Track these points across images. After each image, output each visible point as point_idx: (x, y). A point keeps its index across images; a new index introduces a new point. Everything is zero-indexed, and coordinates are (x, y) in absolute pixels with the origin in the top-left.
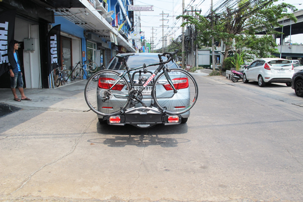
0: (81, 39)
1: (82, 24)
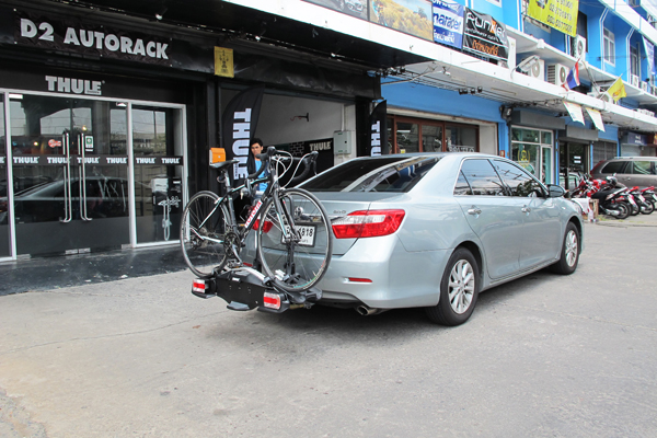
0: (497, 124)
1: (473, 92)
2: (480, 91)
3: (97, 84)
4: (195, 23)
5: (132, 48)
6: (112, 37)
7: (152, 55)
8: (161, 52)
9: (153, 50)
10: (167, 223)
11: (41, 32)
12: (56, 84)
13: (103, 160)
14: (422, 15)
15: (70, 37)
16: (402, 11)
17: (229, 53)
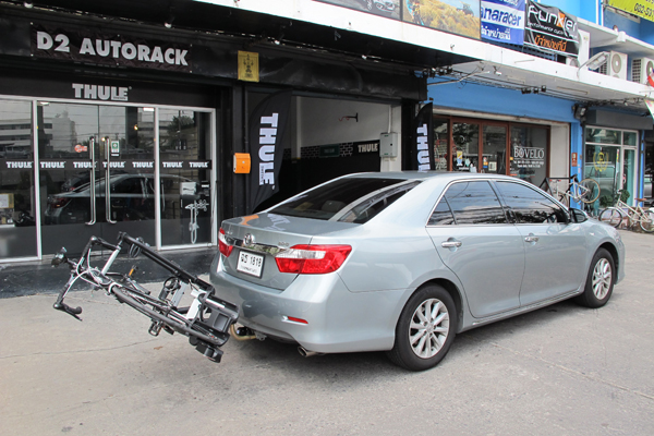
0: (570, 124)
1: (535, 92)
2: (543, 90)
3: (123, 90)
4: (213, 28)
5: (150, 56)
6: (129, 45)
7: (171, 61)
8: (181, 58)
9: (172, 56)
10: (194, 226)
11: (57, 44)
12: (83, 91)
13: (128, 165)
14: (467, 11)
15: (86, 47)
16: (442, 8)
17: (254, 57)
